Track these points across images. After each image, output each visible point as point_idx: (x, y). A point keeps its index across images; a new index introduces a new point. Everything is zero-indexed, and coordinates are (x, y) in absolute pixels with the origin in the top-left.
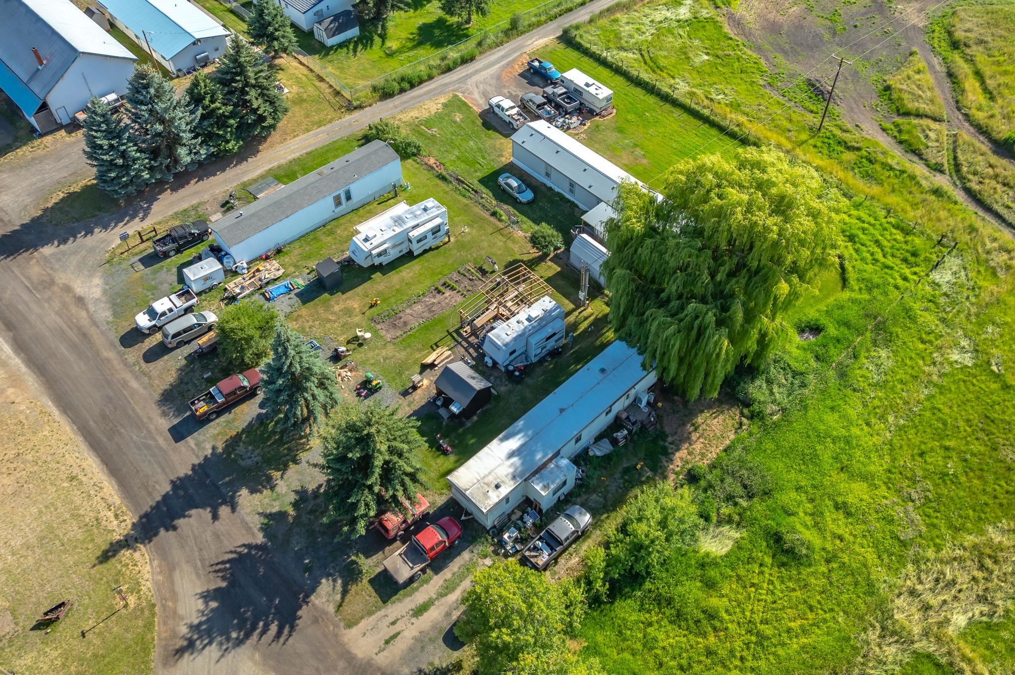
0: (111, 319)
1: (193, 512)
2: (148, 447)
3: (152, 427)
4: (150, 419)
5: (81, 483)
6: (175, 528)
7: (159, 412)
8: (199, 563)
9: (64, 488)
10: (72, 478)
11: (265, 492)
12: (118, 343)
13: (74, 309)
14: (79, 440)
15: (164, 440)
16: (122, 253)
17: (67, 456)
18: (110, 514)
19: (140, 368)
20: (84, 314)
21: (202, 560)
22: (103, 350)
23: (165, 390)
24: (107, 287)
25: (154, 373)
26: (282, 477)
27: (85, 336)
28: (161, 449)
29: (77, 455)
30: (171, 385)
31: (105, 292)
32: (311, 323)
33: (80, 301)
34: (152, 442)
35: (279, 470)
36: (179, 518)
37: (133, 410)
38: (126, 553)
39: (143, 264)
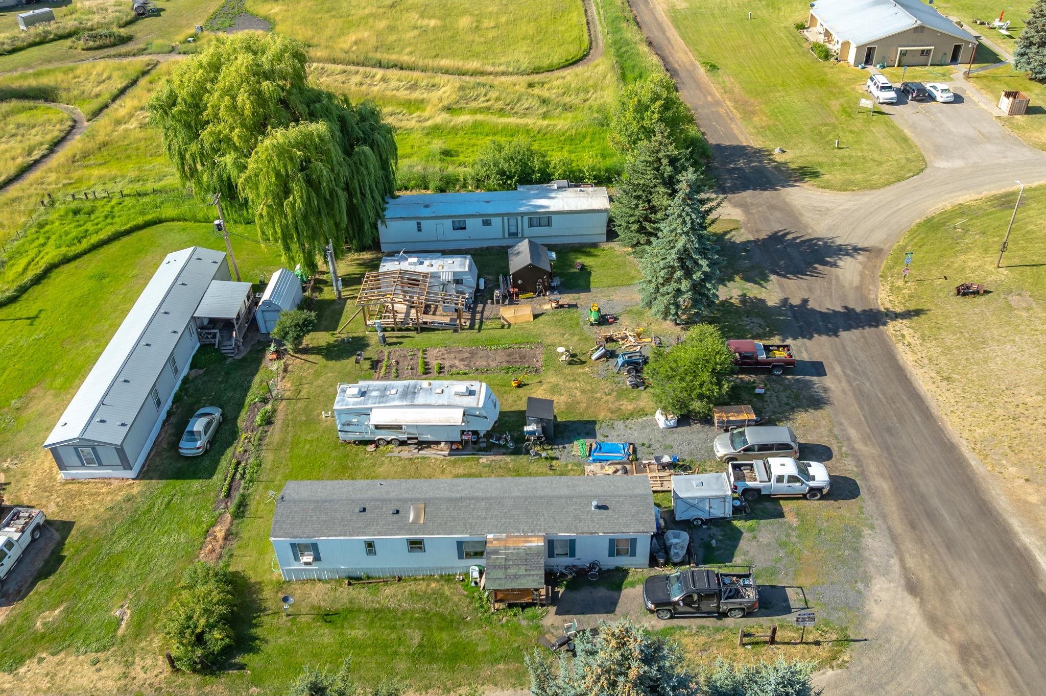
0: (867, 531)
1: (824, 311)
2: (854, 370)
3: (844, 384)
4: (844, 392)
5: (938, 373)
6: (846, 308)
7: (830, 394)
8: (834, 282)
9: (958, 374)
10: (948, 379)
11: (752, 296)
12: (863, 491)
13: (926, 577)
14: (935, 411)
15: (834, 368)
16: (817, 643)
17: (953, 401)
18: (908, 339)
19: (840, 448)
20: (910, 562)
21: (830, 282)
22: (887, 492)
23: (815, 409)
24: (860, 586)
25: (824, 431)
26: (731, 298)
27: (913, 525)
28: (840, 363)
29: (940, 398)
30: (807, 411)
31: (867, 579)
32: (605, 398)
33: (913, 588)
34: (848, 372)
35: (731, 303)
36: (839, 312)
37: (862, 409)
38: (898, 310)
39: (786, 600)
